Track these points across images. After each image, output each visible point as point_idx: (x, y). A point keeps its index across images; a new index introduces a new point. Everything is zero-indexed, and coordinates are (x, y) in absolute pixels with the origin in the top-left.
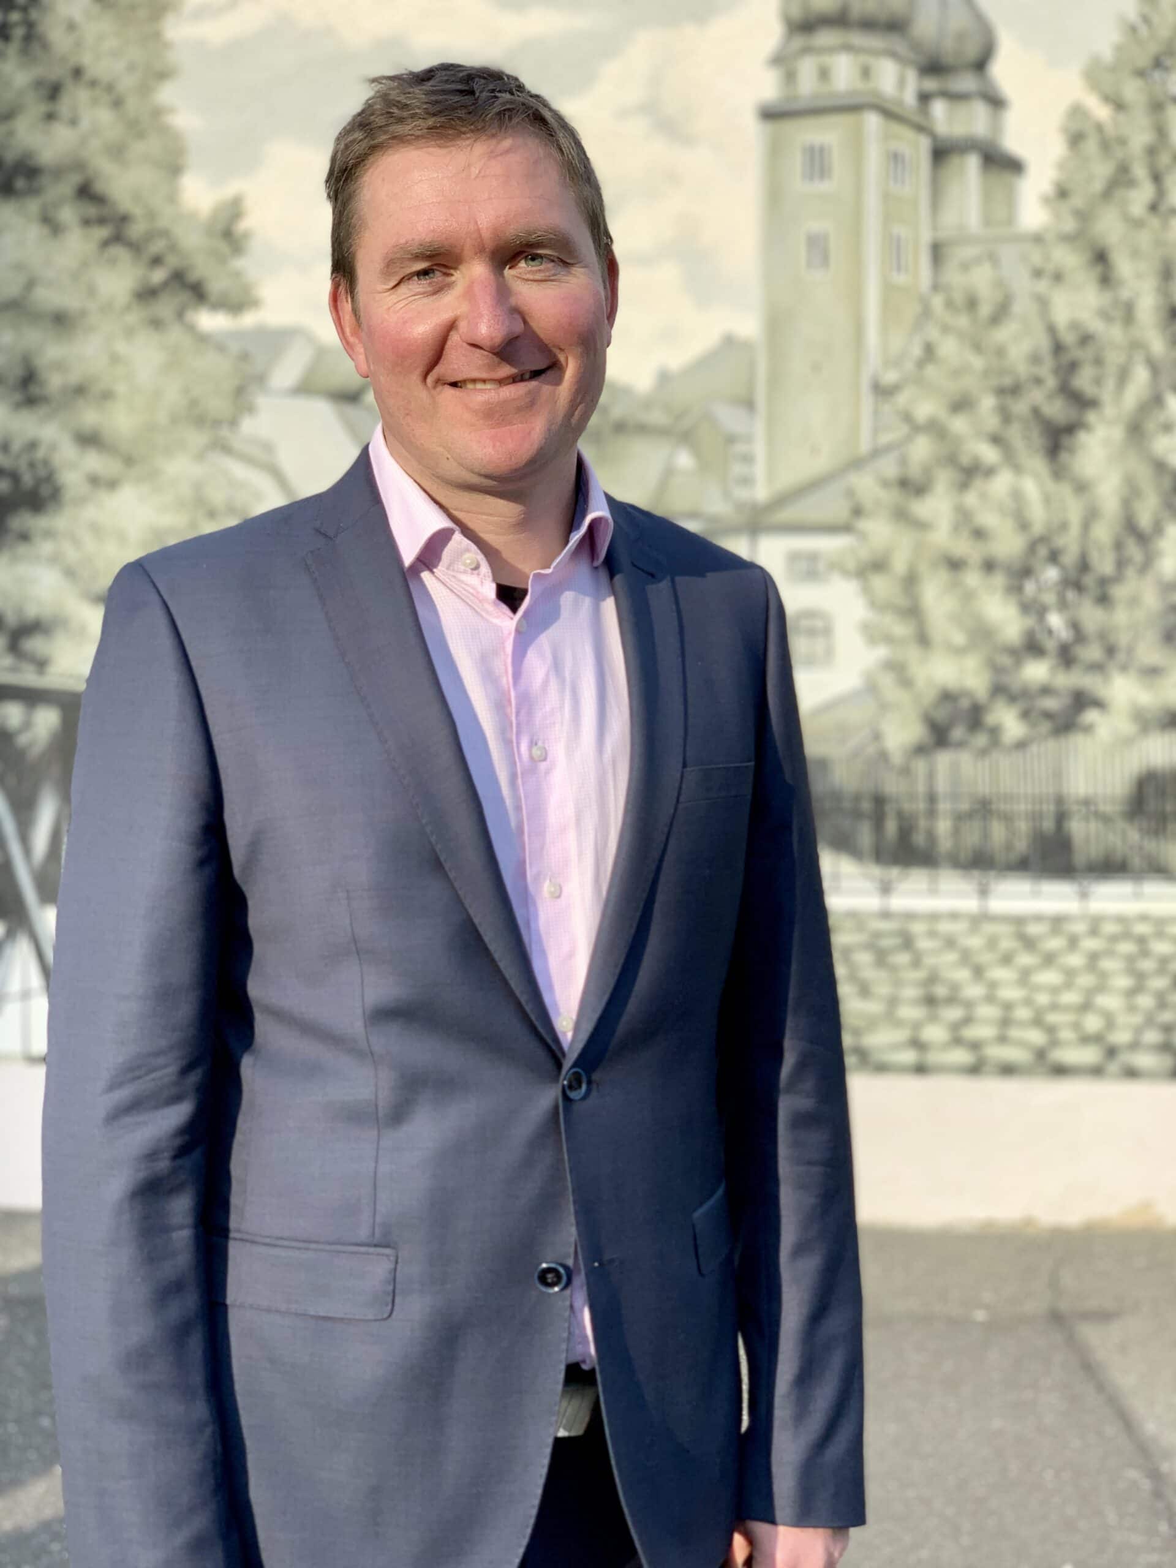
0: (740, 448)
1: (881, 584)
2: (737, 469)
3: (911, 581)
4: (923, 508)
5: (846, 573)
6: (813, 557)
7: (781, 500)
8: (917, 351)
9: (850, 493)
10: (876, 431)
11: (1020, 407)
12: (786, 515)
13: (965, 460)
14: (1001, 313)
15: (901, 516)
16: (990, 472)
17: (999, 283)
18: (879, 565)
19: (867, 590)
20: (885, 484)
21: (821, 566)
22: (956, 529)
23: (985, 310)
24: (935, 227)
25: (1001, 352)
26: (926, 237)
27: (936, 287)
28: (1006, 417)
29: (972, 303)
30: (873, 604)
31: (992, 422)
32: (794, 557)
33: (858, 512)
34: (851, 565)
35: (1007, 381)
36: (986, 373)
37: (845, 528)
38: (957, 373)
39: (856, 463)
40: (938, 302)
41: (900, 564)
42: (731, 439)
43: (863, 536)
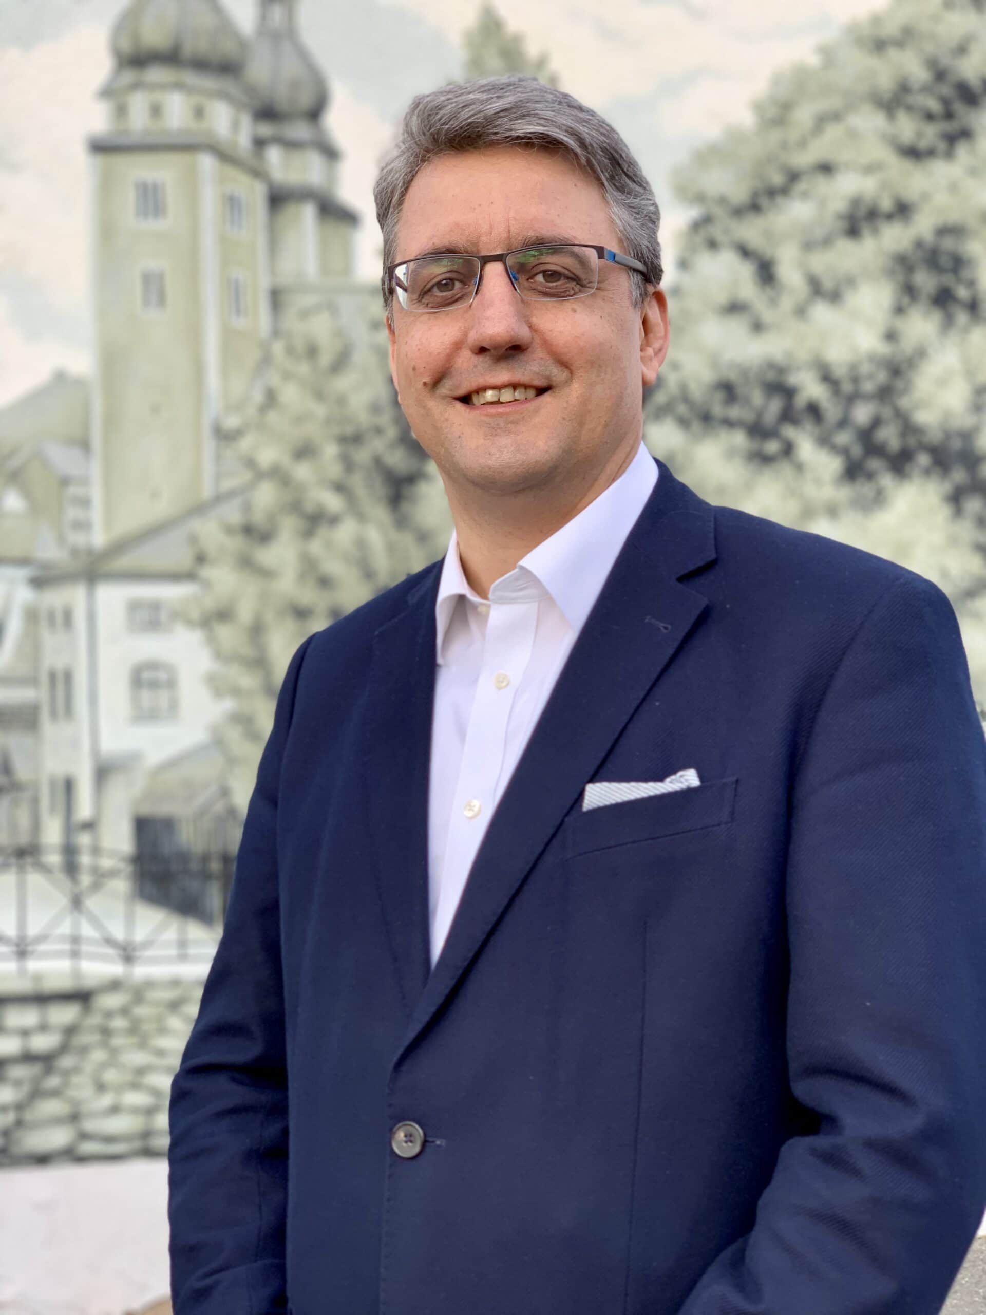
0: (72, 490)
1: (226, 634)
2: (72, 513)
3: (257, 630)
4: (268, 556)
5: (190, 623)
6: (155, 606)
7: (119, 547)
8: (258, 396)
9: (193, 540)
10: (218, 477)
11: (363, 456)
12: (124, 562)
13: (309, 507)
14: (340, 363)
15: (246, 563)
16: (334, 520)
17: (339, 333)
18: (224, 615)
19: (211, 640)
20: (229, 530)
21: (164, 616)
22: (302, 577)
23: (325, 359)
24: (273, 272)
25: (341, 401)
26: (264, 283)
27: (276, 333)
28: (348, 464)
29: (312, 352)
30: (218, 655)
31: (335, 470)
32: (134, 606)
33: (201, 559)
34: (195, 615)
35: (349, 430)
36: (328, 421)
37: (189, 576)
38: (300, 419)
39: (199, 509)
40: (278, 348)
41: (245, 612)
42: (65, 482)
43: (207, 585)
